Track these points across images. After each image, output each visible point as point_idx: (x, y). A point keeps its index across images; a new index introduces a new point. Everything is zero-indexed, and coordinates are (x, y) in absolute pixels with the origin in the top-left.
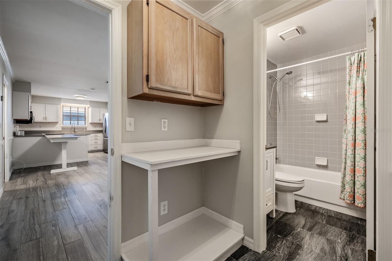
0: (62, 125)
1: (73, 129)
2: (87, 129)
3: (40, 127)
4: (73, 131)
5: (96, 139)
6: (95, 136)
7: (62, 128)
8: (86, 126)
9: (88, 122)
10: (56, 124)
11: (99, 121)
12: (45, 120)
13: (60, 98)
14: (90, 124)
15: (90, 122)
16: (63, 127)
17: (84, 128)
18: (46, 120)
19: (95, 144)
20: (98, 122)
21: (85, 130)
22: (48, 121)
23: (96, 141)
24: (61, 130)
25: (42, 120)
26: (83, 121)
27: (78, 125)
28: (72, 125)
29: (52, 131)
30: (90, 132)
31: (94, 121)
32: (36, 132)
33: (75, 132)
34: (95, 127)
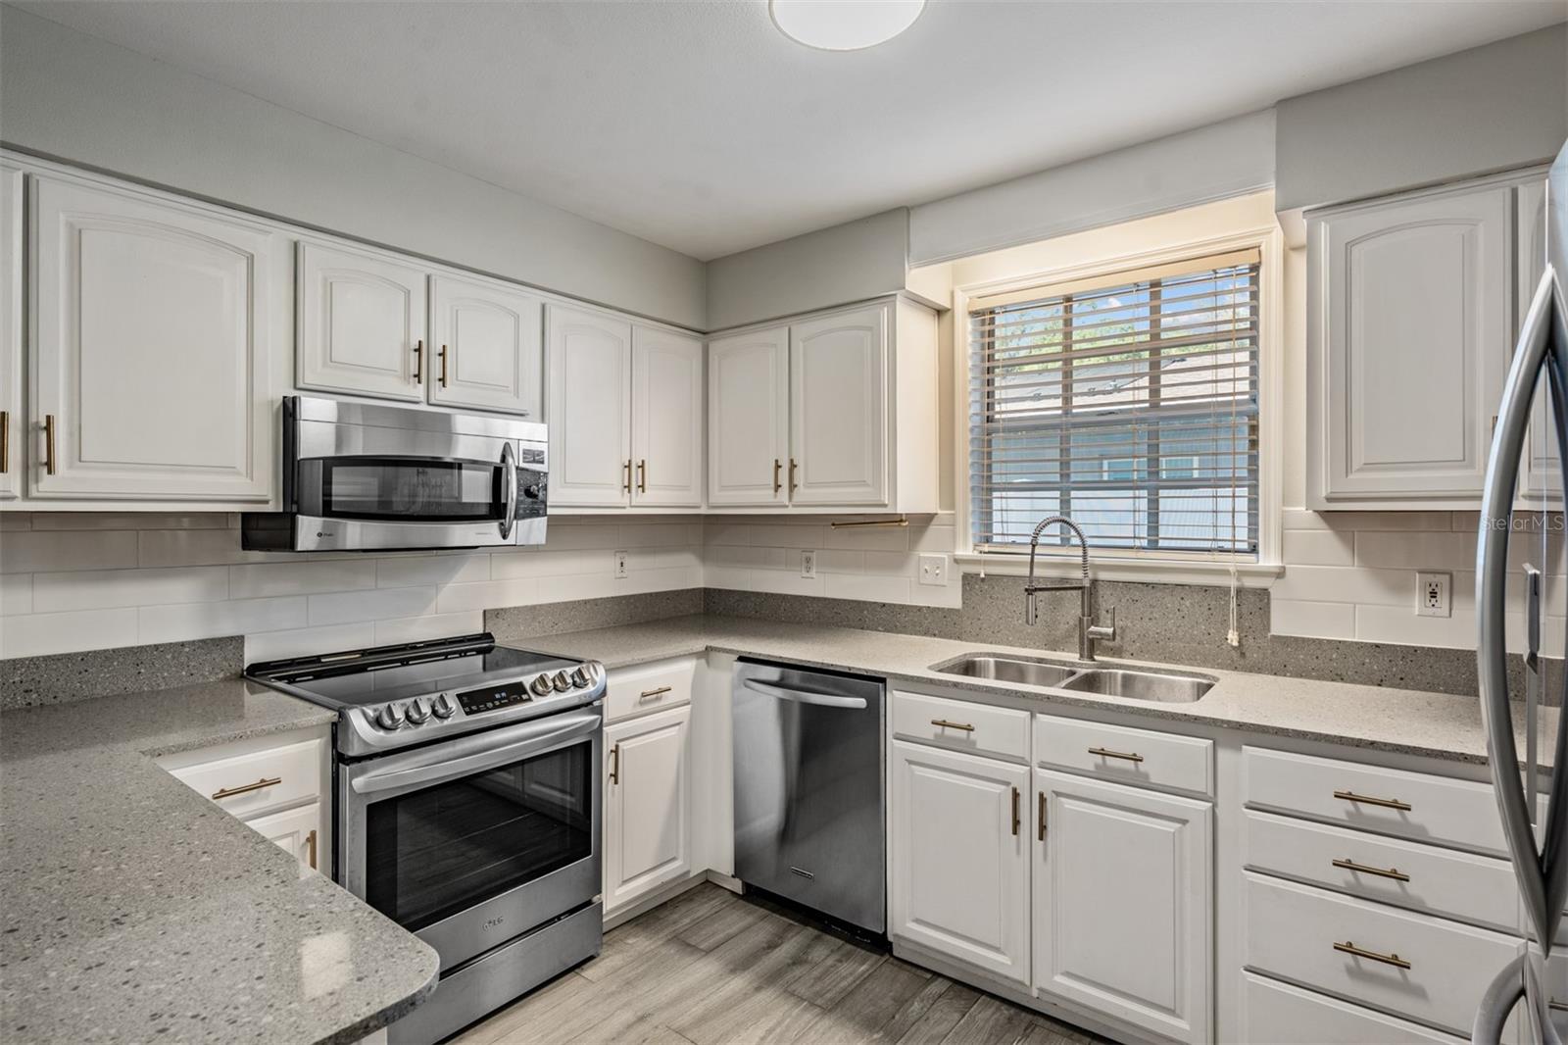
0: (966, 551)
1: (1072, 607)
2: (1283, 623)
3: (808, 560)
4: (1076, 634)
7: (969, 580)
8: (1268, 560)
9: (1286, 501)
10: (919, 534)
13: (900, 213)
14: (1326, 533)
16: (971, 569)
17: (1226, 591)
18: (803, 494)
19: (1355, 973)
21: (1233, 638)
22: (808, 499)
23: (1382, 927)
24: (958, 610)
25: (772, 492)
26: (1220, 487)
27: (1153, 546)
28: (1036, 551)
29: (884, 609)
30: (1325, 679)
31: (1360, 470)
32: (780, 606)
33: (1091, 647)
34: (1433, 594)
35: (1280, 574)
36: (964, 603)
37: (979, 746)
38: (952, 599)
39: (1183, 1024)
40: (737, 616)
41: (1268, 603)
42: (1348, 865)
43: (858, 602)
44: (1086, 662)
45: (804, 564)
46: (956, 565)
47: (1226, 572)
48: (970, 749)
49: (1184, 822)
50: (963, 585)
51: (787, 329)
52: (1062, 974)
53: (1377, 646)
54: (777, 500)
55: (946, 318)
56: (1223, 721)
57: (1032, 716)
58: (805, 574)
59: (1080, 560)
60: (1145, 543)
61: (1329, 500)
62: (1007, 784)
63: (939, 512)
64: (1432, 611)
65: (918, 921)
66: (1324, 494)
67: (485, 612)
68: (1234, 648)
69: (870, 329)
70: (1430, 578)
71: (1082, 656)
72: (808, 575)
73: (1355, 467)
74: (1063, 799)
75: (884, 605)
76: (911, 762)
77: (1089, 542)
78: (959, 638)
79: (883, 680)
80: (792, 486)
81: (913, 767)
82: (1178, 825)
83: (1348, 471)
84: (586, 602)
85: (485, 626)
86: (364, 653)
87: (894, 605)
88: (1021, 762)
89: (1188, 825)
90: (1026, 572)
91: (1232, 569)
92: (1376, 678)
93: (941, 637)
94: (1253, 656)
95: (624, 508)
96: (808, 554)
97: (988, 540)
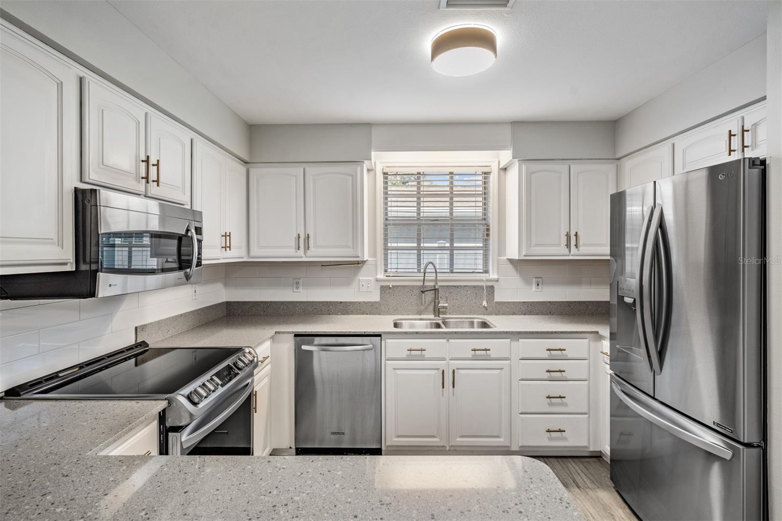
0: (381, 276)
1: (429, 296)
2: (498, 298)
3: (297, 283)
4: (432, 307)
5: (559, 374)
6: (546, 354)
7: (384, 289)
8: (493, 275)
9: (499, 255)
10: (359, 269)
11: (566, 251)
12: (305, 253)
13: (367, 126)
14: (510, 266)
15: (516, 257)
16: (387, 284)
17: (482, 287)
18: (309, 253)
19: (550, 404)
20: (559, 252)
21: (485, 303)
22: (316, 254)
23: (556, 388)
24: (378, 302)
25: (294, 250)
26: (478, 250)
27: (452, 272)
28: (426, 275)
29: (341, 304)
30: (510, 315)
31: (534, 246)
32: (280, 308)
33: (437, 311)
34: (538, 285)
35: (497, 281)
36: (381, 299)
37: (426, 357)
38: (375, 297)
39: (502, 440)
40: (251, 315)
41: (494, 291)
42: (548, 371)
43: (327, 302)
44: (437, 318)
45: (295, 286)
46: (377, 283)
47: (483, 281)
48: (422, 358)
49: (502, 369)
50: (381, 291)
51: (302, 169)
52: (460, 437)
53: (524, 302)
54: (297, 254)
55: (372, 173)
56: (515, 332)
57: (448, 341)
58: (295, 290)
59: (434, 278)
60: (448, 271)
61: (525, 256)
62: (438, 369)
63: (369, 259)
64: (538, 290)
65: (398, 436)
66: (524, 254)
67: (136, 328)
68: (484, 307)
69: (352, 176)
70: (537, 280)
71: (435, 316)
72: (297, 291)
73: (532, 245)
74: (460, 370)
75: (341, 302)
76: (395, 369)
77: (438, 271)
78: (379, 314)
79: (379, 336)
80: (307, 247)
81: (397, 371)
82: (500, 371)
83: (531, 247)
84: (181, 315)
85: (136, 338)
86: (81, 366)
87: (347, 302)
88: (444, 359)
89: (503, 370)
90: (421, 284)
91: (484, 279)
92: (524, 312)
93: (370, 314)
94: (490, 309)
95: (219, 259)
96: (297, 280)
97: (386, 271)
